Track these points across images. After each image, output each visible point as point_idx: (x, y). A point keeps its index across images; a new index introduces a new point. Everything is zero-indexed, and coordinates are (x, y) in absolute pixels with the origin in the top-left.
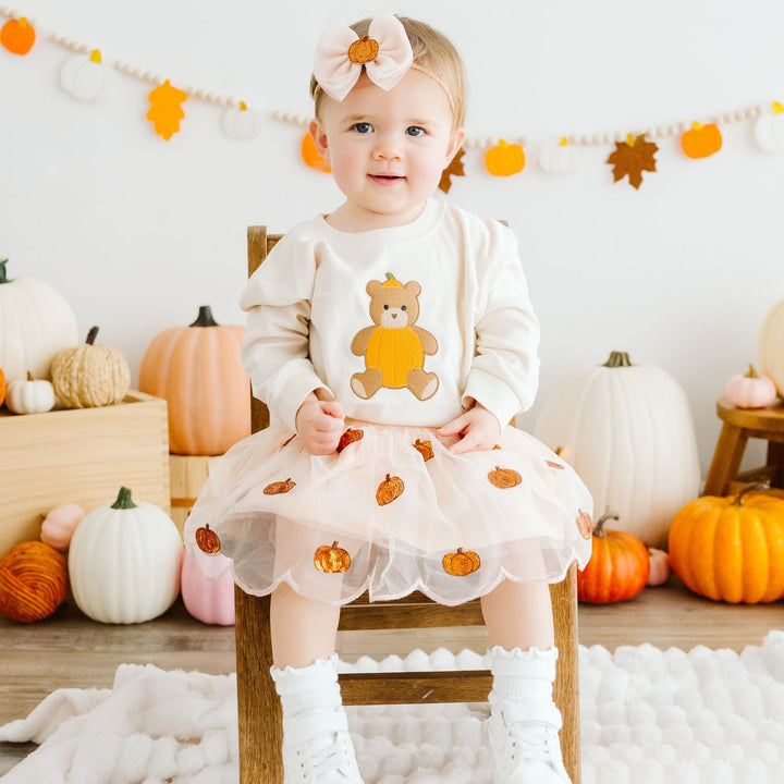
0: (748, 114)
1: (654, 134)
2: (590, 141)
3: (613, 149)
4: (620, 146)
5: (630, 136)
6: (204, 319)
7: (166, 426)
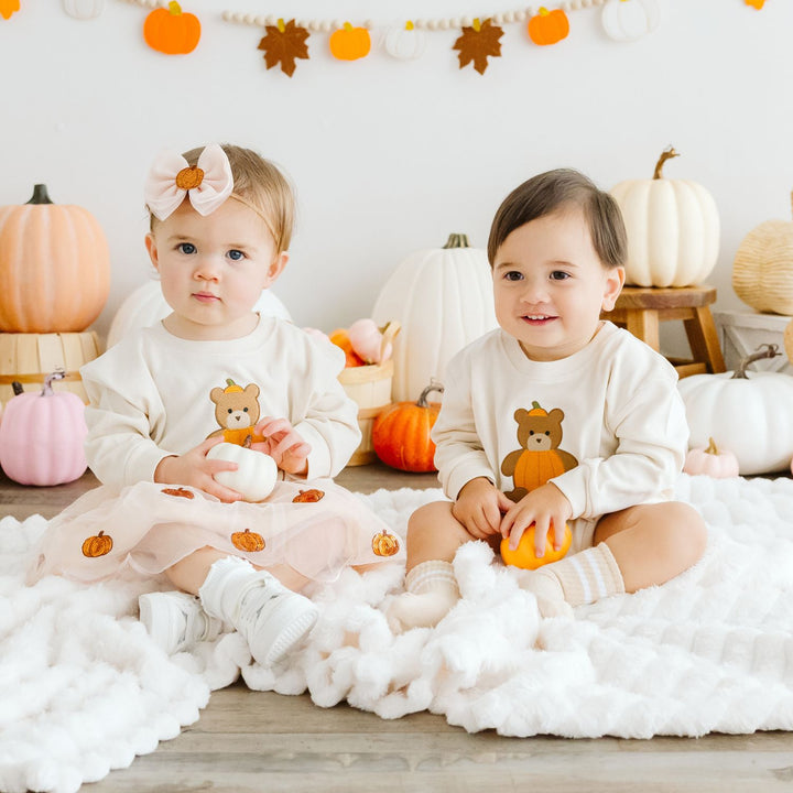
0: (595, 2)
1: (500, 18)
3: (459, 34)
4: (467, 30)
5: (476, 20)
6: (39, 196)
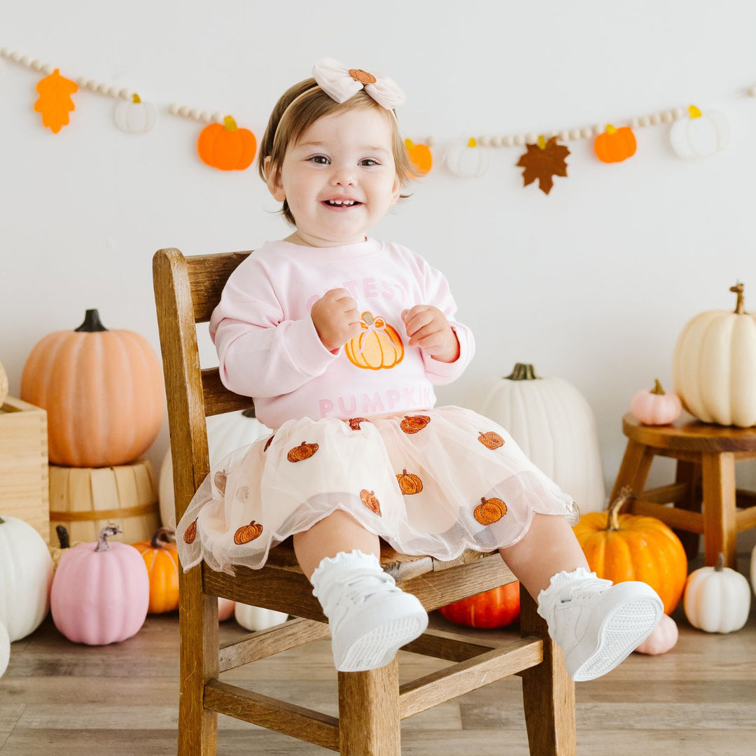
0: (663, 119)
1: (566, 136)
2: (499, 141)
3: (524, 151)
4: (532, 148)
5: (541, 138)
6: (92, 323)
7: (45, 437)
